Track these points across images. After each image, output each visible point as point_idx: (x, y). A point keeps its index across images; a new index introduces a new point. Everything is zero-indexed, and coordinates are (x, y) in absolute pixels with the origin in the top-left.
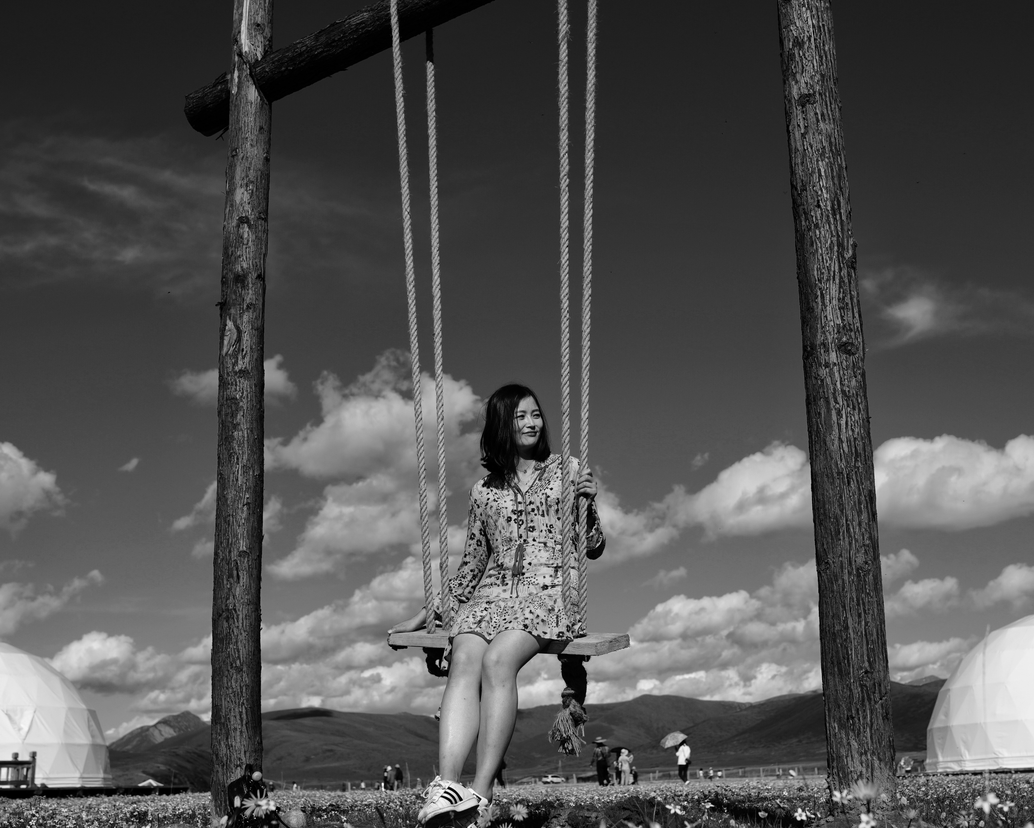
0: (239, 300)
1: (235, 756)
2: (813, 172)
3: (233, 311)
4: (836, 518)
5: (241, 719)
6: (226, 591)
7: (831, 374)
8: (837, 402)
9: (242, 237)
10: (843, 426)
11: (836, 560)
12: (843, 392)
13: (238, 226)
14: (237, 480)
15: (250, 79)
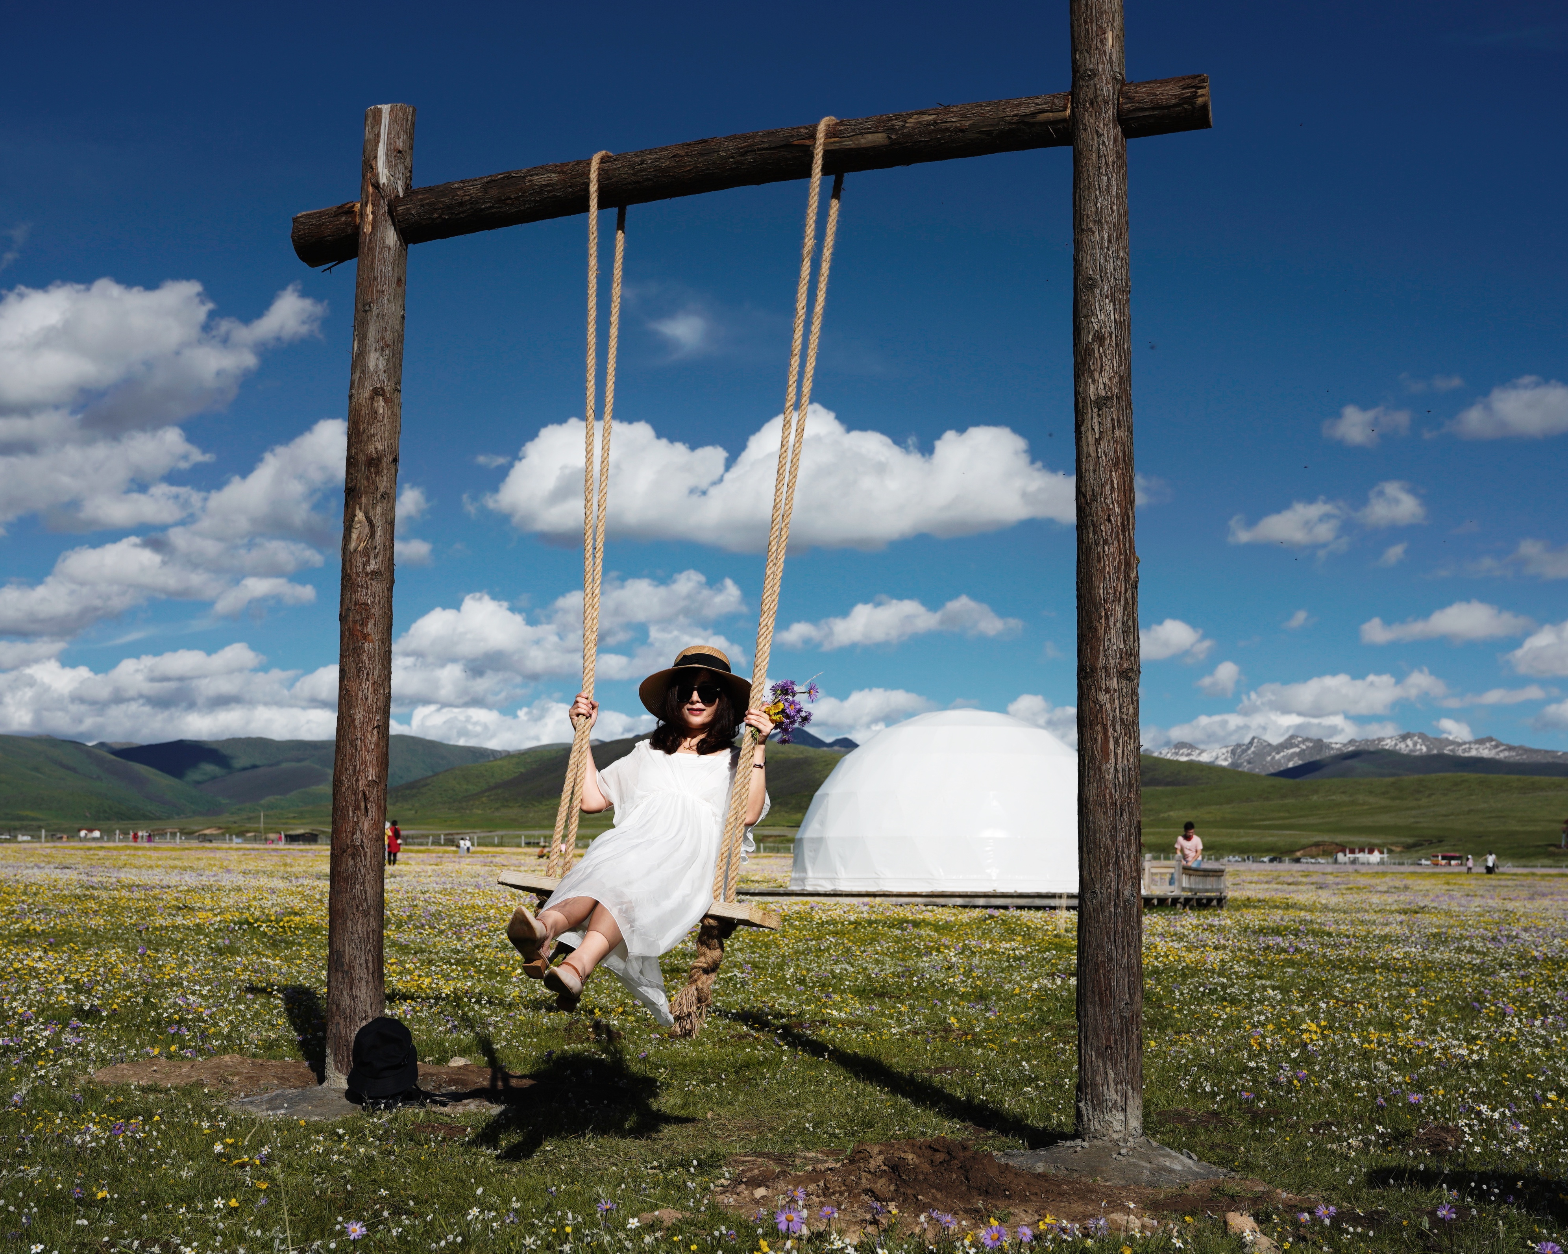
0: (372, 487)
1: (360, 1007)
2: (1106, 483)
3: (364, 500)
4: (1106, 848)
5: (367, 968)
6: (351, 824)
7: (1112, 701)
8: (1115, 731)
9: (376, 413)
10: (1120, 756)
11: (1103, 891)
12: (1121, 719)
13: (372, 399)
14: (367, 699)
15: (388, 218)
